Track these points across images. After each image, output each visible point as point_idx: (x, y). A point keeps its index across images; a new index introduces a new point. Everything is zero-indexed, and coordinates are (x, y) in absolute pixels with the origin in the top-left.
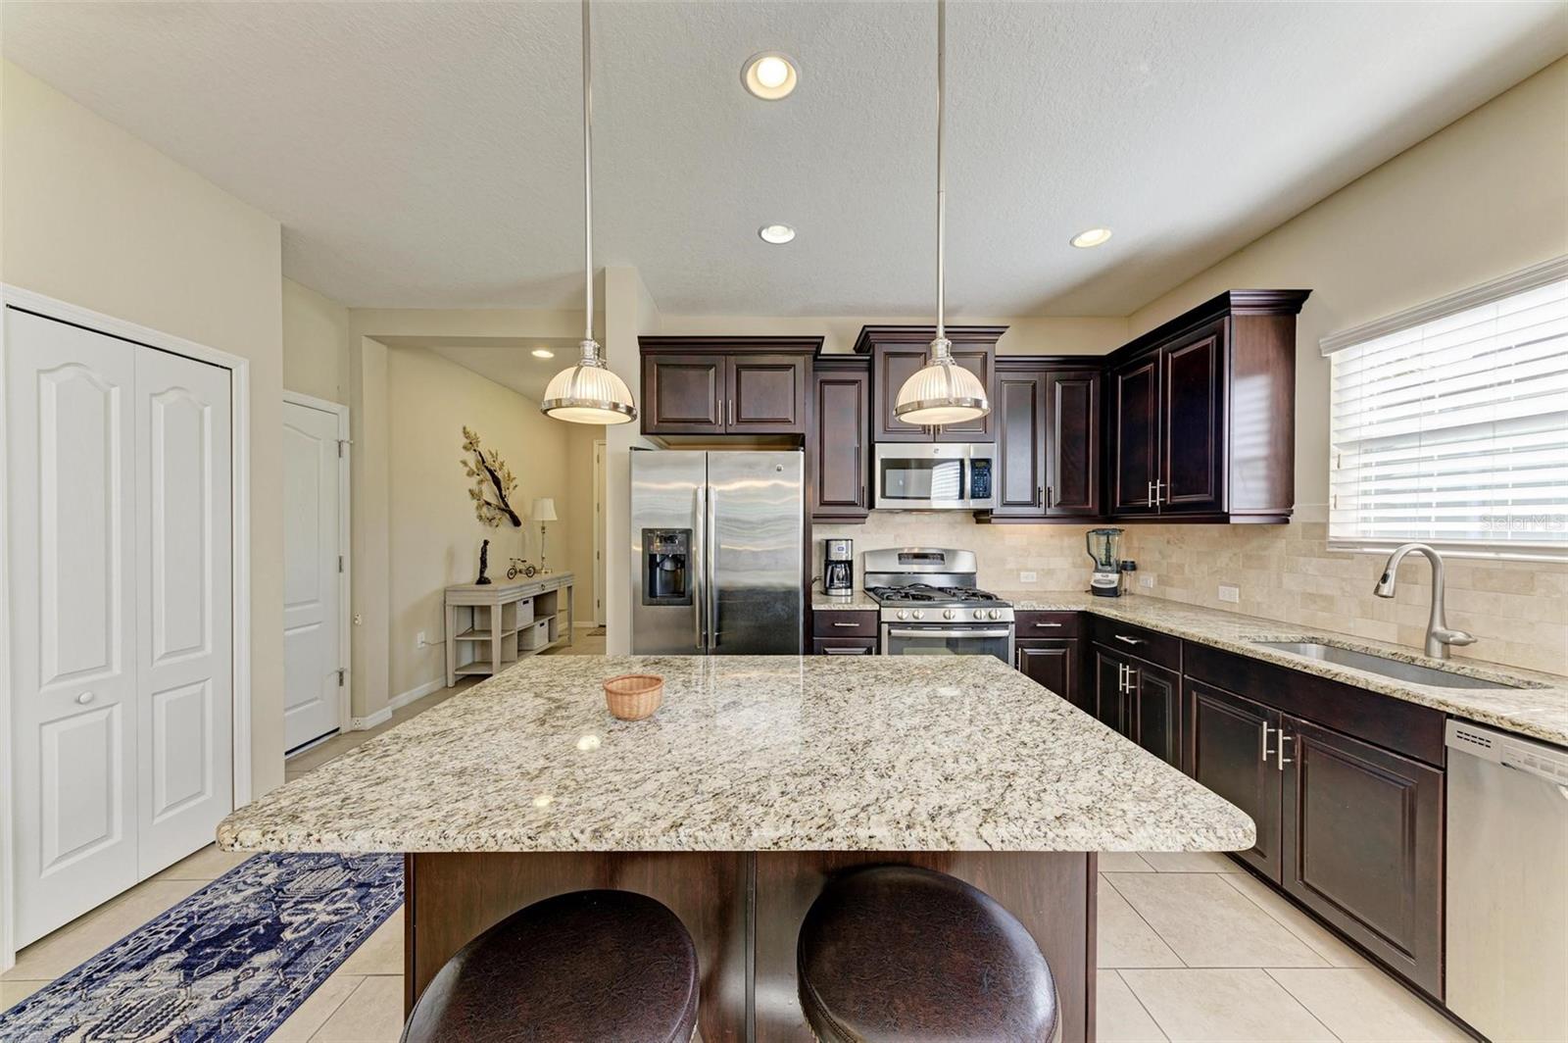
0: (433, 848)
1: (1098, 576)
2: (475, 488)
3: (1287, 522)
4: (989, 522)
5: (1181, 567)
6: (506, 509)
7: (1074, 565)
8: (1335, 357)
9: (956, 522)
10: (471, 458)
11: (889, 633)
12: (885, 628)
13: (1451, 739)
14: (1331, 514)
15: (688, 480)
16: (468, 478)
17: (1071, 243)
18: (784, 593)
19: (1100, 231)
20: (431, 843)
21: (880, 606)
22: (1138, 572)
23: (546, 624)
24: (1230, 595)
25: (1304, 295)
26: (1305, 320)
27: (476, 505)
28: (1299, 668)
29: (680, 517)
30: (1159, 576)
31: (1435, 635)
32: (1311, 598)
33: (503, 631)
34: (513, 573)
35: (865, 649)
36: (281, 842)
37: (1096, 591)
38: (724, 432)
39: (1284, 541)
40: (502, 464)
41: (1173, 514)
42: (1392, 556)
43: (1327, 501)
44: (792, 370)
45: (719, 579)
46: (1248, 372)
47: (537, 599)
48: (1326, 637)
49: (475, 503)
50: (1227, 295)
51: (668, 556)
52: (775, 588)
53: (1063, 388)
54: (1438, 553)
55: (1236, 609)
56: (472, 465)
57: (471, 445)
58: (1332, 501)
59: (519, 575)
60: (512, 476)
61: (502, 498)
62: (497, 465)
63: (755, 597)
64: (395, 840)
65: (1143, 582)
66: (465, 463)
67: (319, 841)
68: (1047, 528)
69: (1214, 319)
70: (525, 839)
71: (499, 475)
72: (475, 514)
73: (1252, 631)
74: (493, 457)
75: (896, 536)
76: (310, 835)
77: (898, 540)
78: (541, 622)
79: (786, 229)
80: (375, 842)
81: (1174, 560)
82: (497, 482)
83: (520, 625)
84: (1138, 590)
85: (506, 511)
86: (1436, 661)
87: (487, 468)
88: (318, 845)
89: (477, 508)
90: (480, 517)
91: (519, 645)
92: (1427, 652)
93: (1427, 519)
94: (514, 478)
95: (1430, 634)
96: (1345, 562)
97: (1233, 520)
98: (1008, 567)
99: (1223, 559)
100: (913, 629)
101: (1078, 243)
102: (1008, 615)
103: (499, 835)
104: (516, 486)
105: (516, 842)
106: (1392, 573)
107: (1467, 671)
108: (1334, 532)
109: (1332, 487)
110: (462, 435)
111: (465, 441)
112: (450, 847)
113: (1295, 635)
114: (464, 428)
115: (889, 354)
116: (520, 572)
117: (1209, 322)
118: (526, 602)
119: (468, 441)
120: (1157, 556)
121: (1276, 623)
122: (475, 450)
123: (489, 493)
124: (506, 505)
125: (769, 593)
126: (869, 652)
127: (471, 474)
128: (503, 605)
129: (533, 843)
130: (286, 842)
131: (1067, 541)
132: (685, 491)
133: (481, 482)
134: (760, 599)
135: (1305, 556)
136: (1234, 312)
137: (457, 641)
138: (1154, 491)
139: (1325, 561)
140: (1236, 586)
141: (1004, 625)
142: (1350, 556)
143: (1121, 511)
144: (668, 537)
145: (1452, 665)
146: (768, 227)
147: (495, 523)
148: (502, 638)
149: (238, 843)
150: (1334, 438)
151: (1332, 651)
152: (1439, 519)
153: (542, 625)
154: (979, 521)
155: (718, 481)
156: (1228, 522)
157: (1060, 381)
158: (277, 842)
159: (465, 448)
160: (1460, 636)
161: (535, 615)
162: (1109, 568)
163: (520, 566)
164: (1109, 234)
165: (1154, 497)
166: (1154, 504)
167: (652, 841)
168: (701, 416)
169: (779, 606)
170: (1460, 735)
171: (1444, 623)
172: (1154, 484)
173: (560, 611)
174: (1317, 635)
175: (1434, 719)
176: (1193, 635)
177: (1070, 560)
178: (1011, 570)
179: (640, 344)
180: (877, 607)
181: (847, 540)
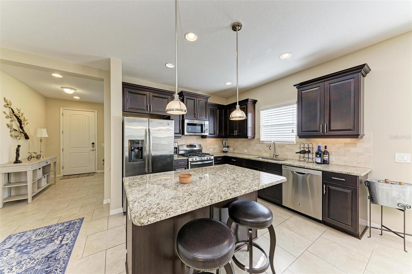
0: (194, 209)
1: (224, 149)
2: (9, 123)
3: (254, 138)
4: (206, 138)
5: (237, 146)
6: (23, 132)
7: (219, 147)
8: (261, 112)
9: (198, 138)
10: (8, 111)
11: (191, 164)
12: (189, 163)
13: (283, 168)
14: (261, 137)
15: (143, 126)
16: (6, 119)
17: (225, 83)
18: (170, 156)
19: (230, 83)
20: (194, 208)
21: (188, 158)
22: (229, 148)
23: (46, 177)
24: (246, 151)
25: (257, 101)
26: (257, 105)
27: (10, 130)
28: (263, 161)
29: (141, 137)
30: (233, 148)
31: (275, 155)
32: (258, 150)
33: (33, 181)
34: (30, 158)
35: (185, 168)
36: (161, 218)
37: (224, 152)
38: (149, 113)
39: (254, 141)
40: (22, 114)
41: (239, 137)
42: (271, 143)
43: (260, 135)
44: (167, 99)
45: (154, 153)
46: (250, 113)
47: (43, 167)
48: (261, 156)
49: (9, 129)
50: (248, 99)
51: (136, 148)
52: (167, 155)
53: (219, 111)
54: (275, 143)
55: (247, 153)
56: (8, 113)
57: (8, 105)
58: (261, 135)
59: (33, 158)
60: (26, 119)
61: (21, 127)
62: (20, 114)
63: (162, 157)
64: (186, 210)
65: (231, 149)
66: (5, 113)
67: (170, 215)
68: (214, 139)
69: (246, 102)
70: (210, 202)
71: (22, 118)
72: (9, 134)
73: (253, 157)
74: (18, 111)
75: (185, 141)
76: (167, 214)
77: (186, 142)
78: (44, 176)
79: (172, 65)
80: (182, 211)
81: (236, 145)
82: (20, 122)
83: (38, 178)
84: (229, 151)
85: (22, 133)
86: (275, 158)
87: (15, 115)
88: (170, 216)
89: (10, 132)
90: (11, 136)
91: (38, 186)
92: (274, 157)
93: (272, 138)
94: (27, 120)
95: (274, 154)
96: (263, 144)
97: (249, 138)
98: (207, 148)
99: (245, 144)
100: (195, 162)
101: (226, 84)
102: (212, 158)
103: (206, 203)
104: (28, 123)
105: (209, 203)
106: (271, 146)
107: (279, 159)
108: (261, 140)
109: (261, 133)
110: (3, 100)
111: (5, 103)
112: (197, 208)
113: (258, 157)
114: (4, 98)
115: (187, 98)
116: (34, 157)
117: (245, 103)
118: (40, 169)
119: (6, 103)
120: (233, 145)
121: (253, 155)
122: (9, 108)
123: (16, 125)
124: (23, 131)
125: (166, 156)
126: (186, 169)
127: (7, 117)
128: (33, 170)
129: (211, 203)
130: (162, 217)
131: (218, 142)
132: (142, 129)
133: (11, 121)
134: (164, 158)
135: (257, 144)
136: (249, 102)
137: (4, 188)
138: (236, 132)
139: (260, 144)
140: (246, 149)
141: (212, 160)
142: (263, 143)
143: (228, 136)
144: (137, 142)
145: (277, 159)
146: (168, 64)
147: (18, 138)
148: (33, 183)
149: (149, 222)
150: (261, 125)
151: (262, 158)
152: (274, 138)
153: (45, 177)
154: (202, 138)
155: (152, 127)
156: (248, 138)
157: (218, 109)
158: (159, 218)
159: (5, 106)
160: (277, 154)
161: (43, 174)
162: (226, 147)
163: (34, 155)
164: (231, 83)
165: (236, 133)
166: (235, 135)
167: (229, 197)
168: (142, 108)
169: (168, 159)
170: (284, 167)
171: (275, 153)
172: (236, 131)
173: (52, 171)
174: (260, 156)
175: (281, 165)
176: (246, 158)
177: (218, 146)
178: (208, 148)
179: (122, 84)
180: (187, 158)
181: (176, 142)
